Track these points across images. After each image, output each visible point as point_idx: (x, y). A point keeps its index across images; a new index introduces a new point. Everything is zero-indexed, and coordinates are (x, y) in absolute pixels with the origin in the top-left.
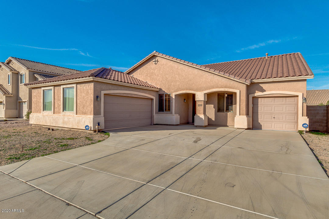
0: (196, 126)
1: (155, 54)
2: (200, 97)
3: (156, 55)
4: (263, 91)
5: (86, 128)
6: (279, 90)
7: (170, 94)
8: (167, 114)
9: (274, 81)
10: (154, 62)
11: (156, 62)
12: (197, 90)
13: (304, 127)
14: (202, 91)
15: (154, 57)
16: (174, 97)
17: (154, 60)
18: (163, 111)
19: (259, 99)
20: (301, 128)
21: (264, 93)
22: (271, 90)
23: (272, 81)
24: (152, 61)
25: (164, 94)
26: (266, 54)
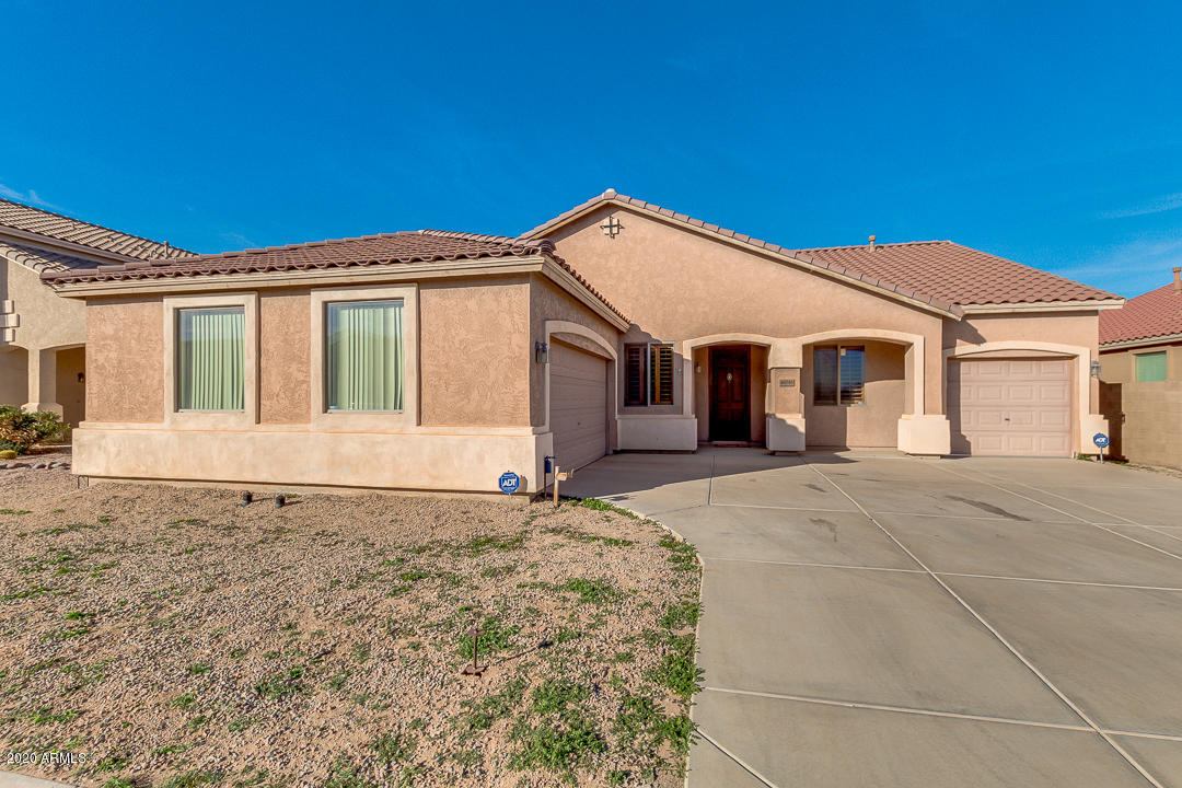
0: (773, 453)
1: (614, 201)
2: (786, 354)
3: (619, 203)
4: (979, 340)
5: (506, 483)
6: (1023, 337)
7: (672, 345)
8: (661, 412)
9: (1017, 310)
10: (607, 231)
11: (615, 230)
12: (776, 333)
13: (1098, 444)
14: (795, 335)
15: (609, 208)
16: (688, 356)
17: (606, 222)
18: (646, 404)
19: (962, 364)
20: (1089, 447)
21: (983, 347)
22: (1000, 337)
23: (1010, 311)
24: (597, 225)
25: (646, 344)
26: (872, 237)
